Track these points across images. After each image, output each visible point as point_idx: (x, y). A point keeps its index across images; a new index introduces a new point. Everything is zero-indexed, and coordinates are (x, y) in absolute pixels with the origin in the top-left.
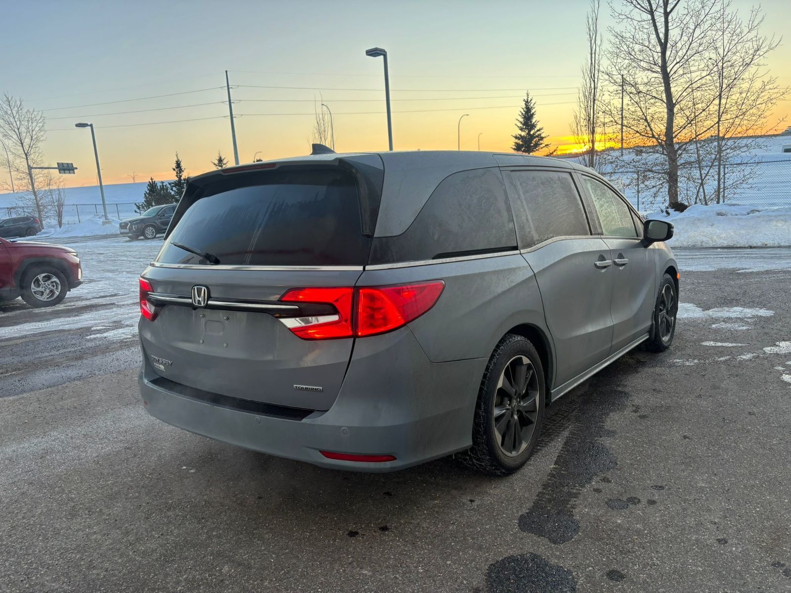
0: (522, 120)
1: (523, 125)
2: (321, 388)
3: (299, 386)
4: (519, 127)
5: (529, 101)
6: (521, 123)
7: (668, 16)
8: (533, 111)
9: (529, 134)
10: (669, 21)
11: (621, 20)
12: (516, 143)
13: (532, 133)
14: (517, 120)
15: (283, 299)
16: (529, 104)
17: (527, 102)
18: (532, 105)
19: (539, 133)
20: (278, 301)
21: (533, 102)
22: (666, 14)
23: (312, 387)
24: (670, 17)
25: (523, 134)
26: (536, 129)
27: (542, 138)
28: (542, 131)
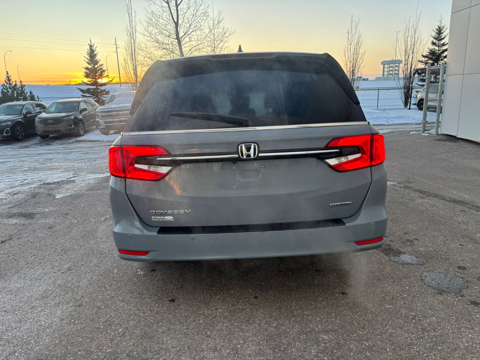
0: (88, 58)
1: (90, 60)
2: (351, 202)
3: (334, 204)
4: (86, 62)
5: (92, 45)
6: (88, 59)
7: (178, 7)
8: (96, 52)
9: (94, 67)
10: (179, 10)
11: (150, 4)
12: (85, 72)
13: (96, 66)
14: (85, 57)
15: (328, 146)
16: (92, 47)
17: (91, 46)
18: (94, 48)
19: (101, 67)
20: (325, 147)
21: (95, 46)
22: (177, 6)
23: (345, 203)
24: (179, 8)
25: (90, 67)
26: (99, 65)
27: (104, 71)
28: (103, 66)
